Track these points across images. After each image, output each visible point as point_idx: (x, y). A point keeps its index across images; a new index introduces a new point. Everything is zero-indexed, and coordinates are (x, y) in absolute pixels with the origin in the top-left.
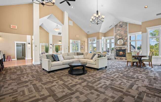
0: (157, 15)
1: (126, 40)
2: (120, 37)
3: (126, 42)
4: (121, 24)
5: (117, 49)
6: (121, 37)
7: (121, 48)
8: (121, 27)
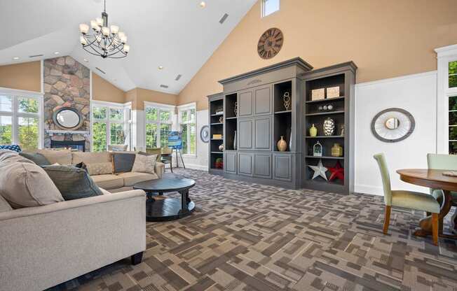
0: (162, 86)
1: (86, 116)
2: (65, 101)
3: (86, 120)
4: (69, 62)
5: (54, 139)
6: (68, 104)
7: (71, 135)
8: (71, 73)
